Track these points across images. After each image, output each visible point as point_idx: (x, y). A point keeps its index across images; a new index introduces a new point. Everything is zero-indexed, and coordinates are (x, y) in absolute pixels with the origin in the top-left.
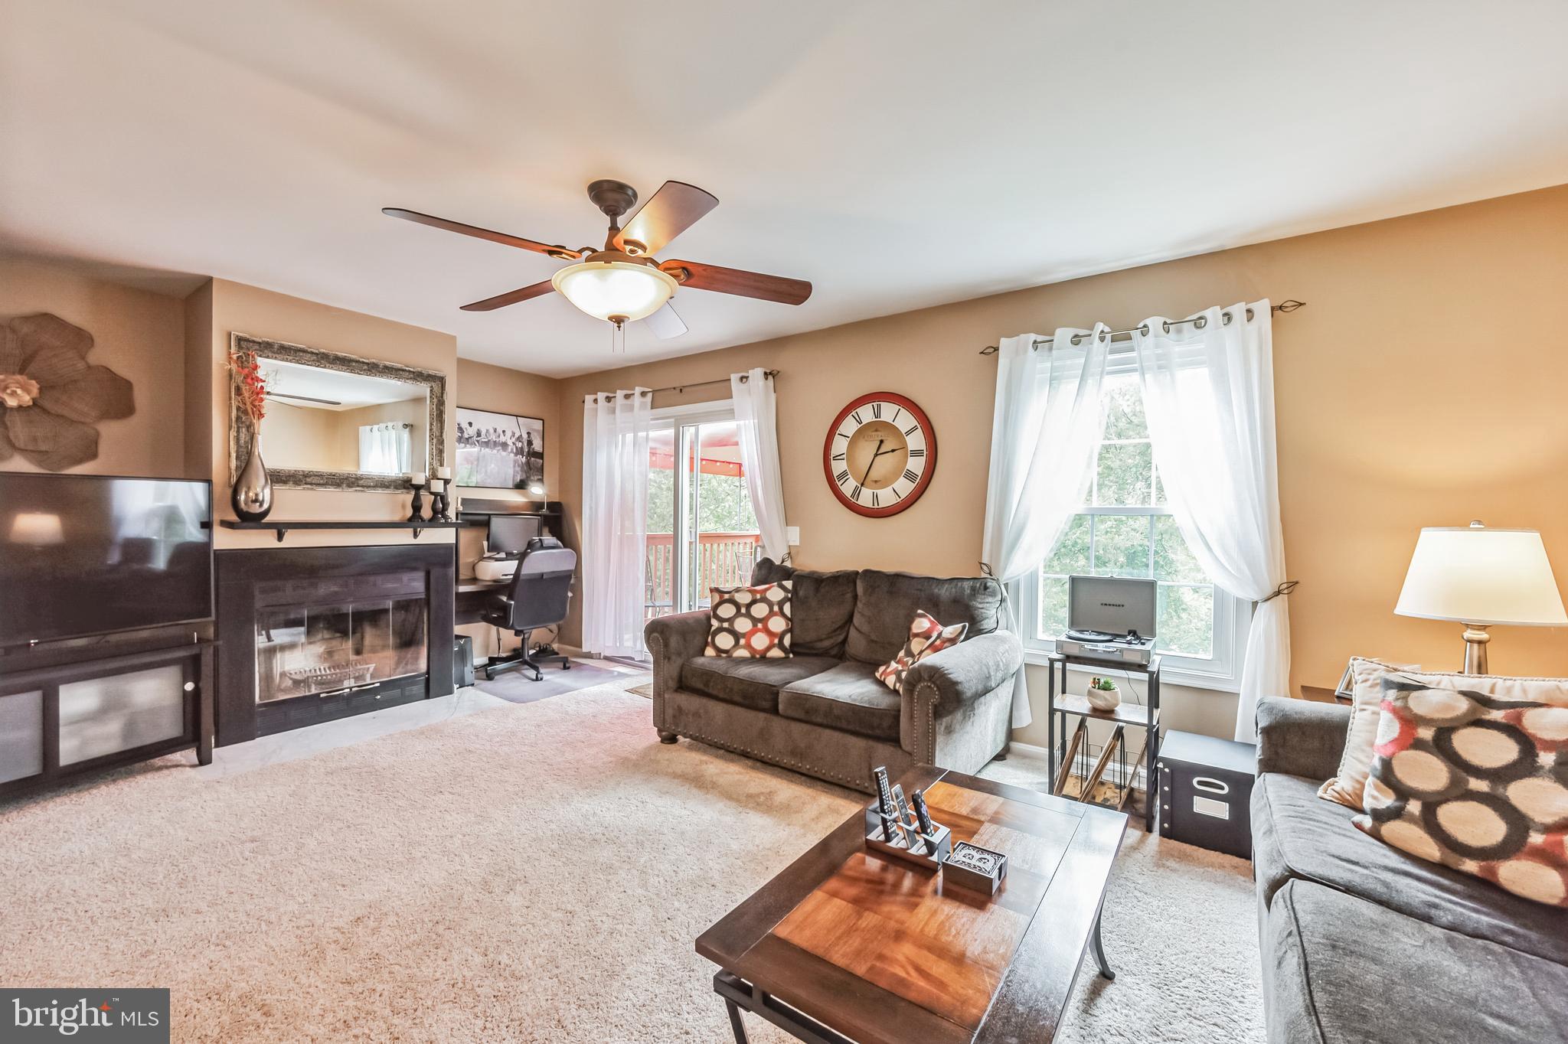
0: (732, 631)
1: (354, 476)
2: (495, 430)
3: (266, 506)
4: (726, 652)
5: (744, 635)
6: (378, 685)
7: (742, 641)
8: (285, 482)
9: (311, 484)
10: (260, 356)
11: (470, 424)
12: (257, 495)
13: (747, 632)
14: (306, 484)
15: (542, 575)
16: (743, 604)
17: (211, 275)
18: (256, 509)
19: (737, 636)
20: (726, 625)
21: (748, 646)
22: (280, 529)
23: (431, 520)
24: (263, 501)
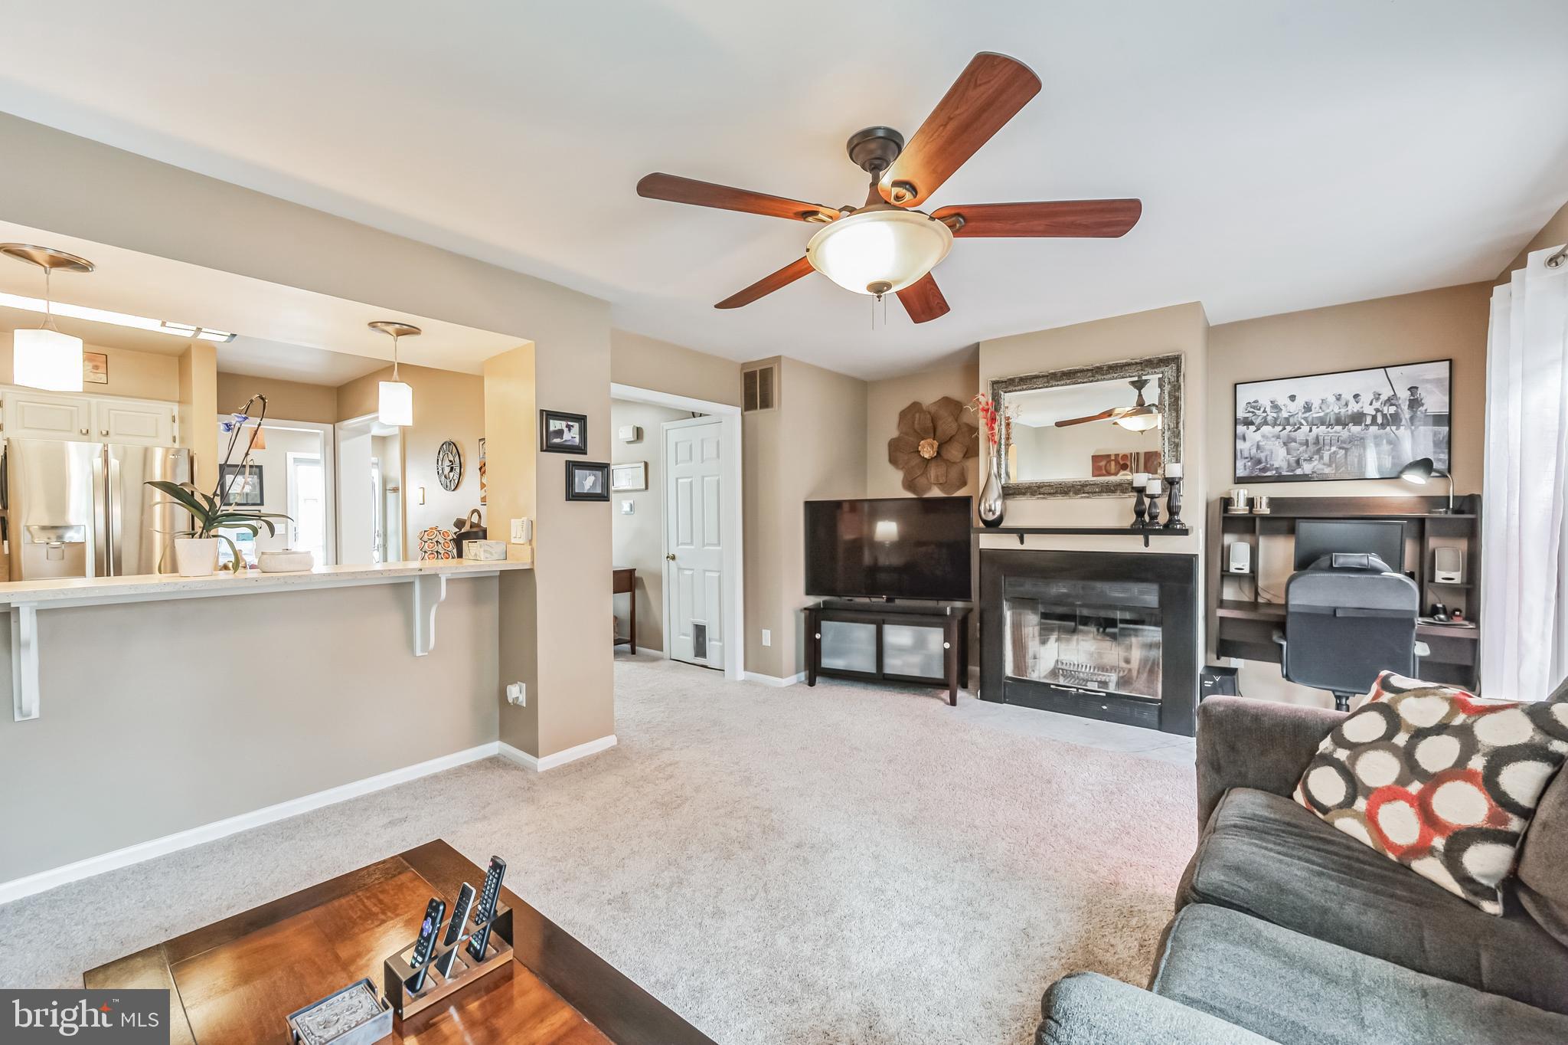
0: (1347, 774)
1: (1079, 483)
2: (1339, 398)
3: (998, 513)
4: (1325, 810)
5: (1368, 792)
6: (1104, 695)
7: (1361, 804)
8: (1024, 494)
9: (1044, 494)
10: (1005, 392)
11: (1293, 398)
12: (990, 506)
13: (1376, 789)
14: (1040, 494)
15: (1335, 610)
16: (1409, 727)
17: (977, 341)
18: (990, 517)
19: (1354, 786)
20: (1342, 754)
21: (1370, 819)
22: (1021, 533)
23: (1166, 526)
24: (995, 510)
